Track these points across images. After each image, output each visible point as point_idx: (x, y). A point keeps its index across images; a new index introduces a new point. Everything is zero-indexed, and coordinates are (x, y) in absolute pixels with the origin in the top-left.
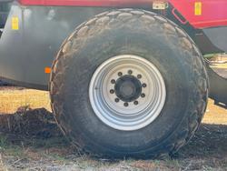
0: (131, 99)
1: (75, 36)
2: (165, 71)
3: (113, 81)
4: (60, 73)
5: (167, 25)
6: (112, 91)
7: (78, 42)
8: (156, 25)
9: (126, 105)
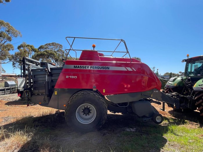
0: (87, 114)
1: (72, 99)
2: (96, 108)
3: (83, 109)
4: (68, 109)
5: (96, 96)
6: (82, 112)
7: (73, 100)
8: (94, 96)
9: (86, 115)
